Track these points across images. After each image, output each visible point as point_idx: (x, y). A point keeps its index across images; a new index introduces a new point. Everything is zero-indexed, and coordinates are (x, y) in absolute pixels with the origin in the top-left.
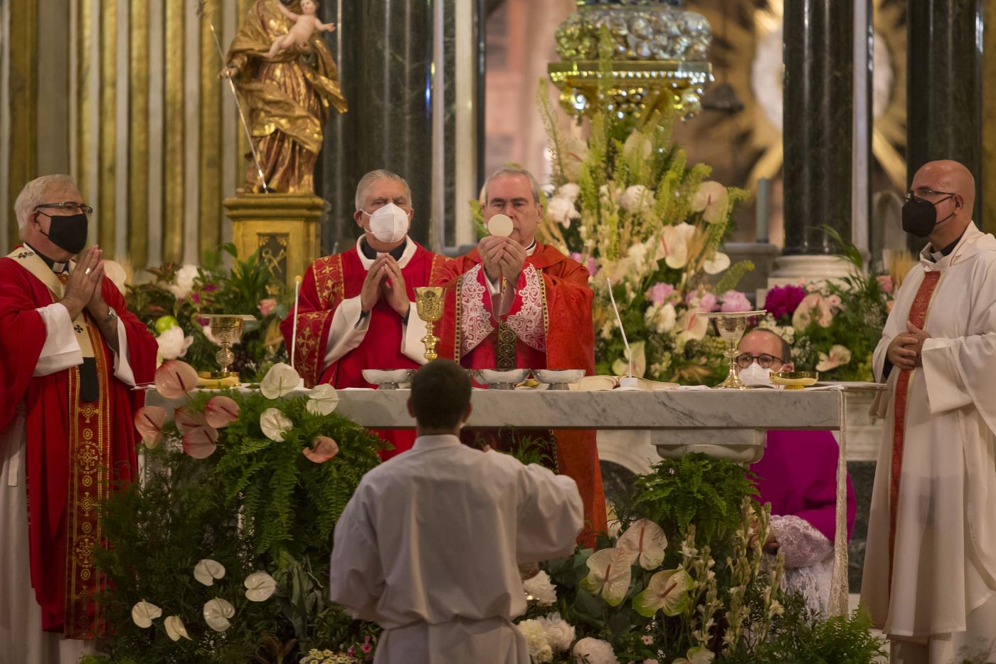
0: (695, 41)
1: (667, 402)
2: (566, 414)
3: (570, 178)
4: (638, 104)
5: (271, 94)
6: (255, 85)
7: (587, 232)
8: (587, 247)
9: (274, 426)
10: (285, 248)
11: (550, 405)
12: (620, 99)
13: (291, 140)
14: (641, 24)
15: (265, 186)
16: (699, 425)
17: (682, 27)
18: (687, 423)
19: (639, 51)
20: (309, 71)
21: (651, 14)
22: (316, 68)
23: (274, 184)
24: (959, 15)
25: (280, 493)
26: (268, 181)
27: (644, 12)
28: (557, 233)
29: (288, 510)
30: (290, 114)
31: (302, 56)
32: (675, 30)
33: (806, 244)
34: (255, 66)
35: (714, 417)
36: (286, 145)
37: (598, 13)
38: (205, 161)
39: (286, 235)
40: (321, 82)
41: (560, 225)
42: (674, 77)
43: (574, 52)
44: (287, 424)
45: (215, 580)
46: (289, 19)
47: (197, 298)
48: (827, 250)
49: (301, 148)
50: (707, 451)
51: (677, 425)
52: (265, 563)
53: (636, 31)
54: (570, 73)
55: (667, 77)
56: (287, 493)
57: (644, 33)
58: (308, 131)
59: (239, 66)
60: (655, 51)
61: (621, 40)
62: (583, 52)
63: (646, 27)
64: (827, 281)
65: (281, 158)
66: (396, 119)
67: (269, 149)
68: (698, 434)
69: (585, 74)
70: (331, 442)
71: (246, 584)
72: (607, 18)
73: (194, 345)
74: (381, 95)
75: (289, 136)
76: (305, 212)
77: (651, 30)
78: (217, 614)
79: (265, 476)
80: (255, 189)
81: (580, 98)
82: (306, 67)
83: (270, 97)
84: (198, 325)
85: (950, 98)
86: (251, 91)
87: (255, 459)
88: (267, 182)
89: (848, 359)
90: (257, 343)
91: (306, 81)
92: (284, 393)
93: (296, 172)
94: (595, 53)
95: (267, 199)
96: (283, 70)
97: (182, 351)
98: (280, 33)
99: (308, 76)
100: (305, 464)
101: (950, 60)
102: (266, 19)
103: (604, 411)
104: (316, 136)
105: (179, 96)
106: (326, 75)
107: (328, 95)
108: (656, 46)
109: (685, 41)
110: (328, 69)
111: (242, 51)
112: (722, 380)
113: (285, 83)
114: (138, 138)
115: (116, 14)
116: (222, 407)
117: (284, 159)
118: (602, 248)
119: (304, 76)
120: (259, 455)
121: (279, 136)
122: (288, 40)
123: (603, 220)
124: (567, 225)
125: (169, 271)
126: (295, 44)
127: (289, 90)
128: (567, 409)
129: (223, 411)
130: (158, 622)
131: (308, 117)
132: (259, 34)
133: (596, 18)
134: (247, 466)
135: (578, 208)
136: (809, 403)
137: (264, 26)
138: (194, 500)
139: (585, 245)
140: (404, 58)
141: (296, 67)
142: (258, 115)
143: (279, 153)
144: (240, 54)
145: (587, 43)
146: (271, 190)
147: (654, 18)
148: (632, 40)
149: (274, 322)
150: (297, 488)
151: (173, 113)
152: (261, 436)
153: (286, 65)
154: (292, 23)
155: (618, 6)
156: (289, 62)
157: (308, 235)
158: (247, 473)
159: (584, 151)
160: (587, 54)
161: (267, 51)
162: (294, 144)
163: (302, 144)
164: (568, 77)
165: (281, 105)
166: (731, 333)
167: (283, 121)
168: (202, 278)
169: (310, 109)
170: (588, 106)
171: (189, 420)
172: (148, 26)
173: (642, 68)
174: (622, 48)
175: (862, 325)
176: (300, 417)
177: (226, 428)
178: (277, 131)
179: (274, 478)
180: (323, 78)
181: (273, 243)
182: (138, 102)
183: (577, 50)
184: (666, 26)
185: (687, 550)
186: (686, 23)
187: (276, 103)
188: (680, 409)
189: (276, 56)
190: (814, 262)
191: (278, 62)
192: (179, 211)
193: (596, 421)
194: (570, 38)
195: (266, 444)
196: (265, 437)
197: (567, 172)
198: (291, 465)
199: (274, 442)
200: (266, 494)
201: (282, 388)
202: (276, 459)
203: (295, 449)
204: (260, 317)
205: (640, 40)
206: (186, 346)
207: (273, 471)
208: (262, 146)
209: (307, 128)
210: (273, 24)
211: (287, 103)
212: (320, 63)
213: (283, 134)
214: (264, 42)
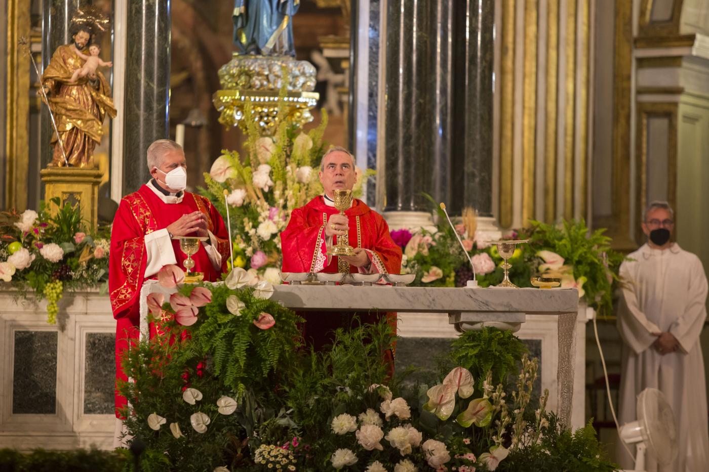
0: (308, 79)
1: (472, 295)
2: (410, 301)
3: (261, 161)
4: (274, 117)
5: (71, 105)
6: (58, 99)
7: (280, 194)
8: (279, 204)
9: (235, 307)
10: (79, 201)
11: (401, 296)
12: (264, 114)
13: (83, 134)
14: (276, 69)
15: (66, 162)
16: (492, 310)
17: (302, 71)
18: (485, 308)
19: (276, 85)
20: (94, 92)
21: (282, 62)
22: (98, 89)
23: (72, 161)
24: (485, 67)
25: (240, 348)
27: (278, 60)
28: (260, 195)
29: (245, 358)
30: (83, 117)
31: (90, 81)
32: (297, 73)
33: (400, 205)
34: (60, 87)
35: (501, 305)
36: (80, 136)
37: (251, 61)
39: (80, 193)
40: (102, 98)
41: (262, 190)
42: (298, 102)
43: (234, 84)
44: (242, 305)
45: (196, 401)
46: (81, 58)
47: (36, 231)
49: (89, 139)
50: (496, 326)
51: (479, 309)
52: (227, 391)
53: (274, 72)
54: (234, 97)
55: (293, 101)
56: (245, 348)
57: (279, 73)
58: (94, 129)
59: (50, 87)
60: (285, 85)
61: (265, 78)
62: (241, 84)
63: (280, 70)
65: (76, 145)
66: (148, 122)
67: (68, 139)
68: (490, 315)
69: (243, 98)
70: (270, 318)
71: (218, 403)
72: (256, 64)
73: (35, 260)
74: (138, 107)
75: (81, 131)
76: (92, 179)
77: (282, 72)
78: (199, 422)
79: (229, 337)
80: (59, 164)
81: (239, 113)
82: (92, 89)
83: (69, 107)
84: (37, 248)
85: (479, 118)
86: (56, 103)
87: (223, 327)
88: (68, 159)
89: (441, 275)
90: (74, 259)
91: (92, 97)
92: (239, 286)
93: (86, 154)
94: (249, 85)
95: (68, 170)
96: (77, 90)
97: (28, 264)
98: (75, 68)
99: (94, 94)
100: (254, 329)
101: (478, 94)
102: (66, 57)
103: (434, 300)
104: (99, 132)
106: (104, 94)
107: (104, 106)
108: (285, 82)
109: (301, 80)
110: (106, 91)
111: (51, 78)
112: (501, 282)
113: (79, 98)
116: (203, 294)
117: (78, 147)
119: (91, 94)
120: (225, 325)
121: (75, 131)
122: (84, 72)
123: (288, 187)
124: (266, 190)
125: (15, 215)
126: (88, 74)
128: (411, 299)
129: (201, 296)
130: (165, 427)
131: (94, 120)
132: (62, 67)
133: (250, 64)
134: (218, 331)
135: (272, 179)
137: (65, 63)
138: (182, 351)
139: (278, 202)
140: (154, 84)
141: (86, 89)
142: (60, 118)
143: (74, 142)
144: (50, 80)
145: (243, 78)
146: (70, 165)
147: (284, 65)
148: (271, 77)
149: (85, 247)
150: (250, 345)
152: (227, 312)
153: (79, 87)
154: (84, 61)
155: (260, 57)
156: (81, 85)
157: (93, 193)
158: (219, 335)
160: (244, 86)
161: (69, 78)
162: (85, 135)
163: (91, 137)
164: (234, 100)
165: (77, 112)
166: (507, 254)
167: (79, 122)
168: (39, 219)
169: (94, 115)
173: (278, 95)
174: (265, 83)
175: (448, 254)
176: (250, 300)
177: (205, 307)
178: (73, 129)
179: (235, 338)
180: (102, 96)
181: (72, 198)
183: (237, 84)
184: (291, 70)
185: (487, 386)
186: (304, 68)
187: (74, 110)
188: (480, 299)
189: (75, 81)
191: (74, 85)
193: (428, 306)
194: (232, 76)
195: (230, 317)
196: (230, 313)
197: (260, 157)
198: (246, 330)
199: (236, 316)
200: (230, 348)
201: (238, 283)
202: (236, 326)
203: (248, 320)
204: (75, 244)
205: (276, 78)
206: (31, 261)
207: (236, 333)
208: (63, 137)
209: (93, 127)
210: (71, 61)
211: (81, 111)
212: (101, 86)
213: (77, 129)
214: (65, 72)
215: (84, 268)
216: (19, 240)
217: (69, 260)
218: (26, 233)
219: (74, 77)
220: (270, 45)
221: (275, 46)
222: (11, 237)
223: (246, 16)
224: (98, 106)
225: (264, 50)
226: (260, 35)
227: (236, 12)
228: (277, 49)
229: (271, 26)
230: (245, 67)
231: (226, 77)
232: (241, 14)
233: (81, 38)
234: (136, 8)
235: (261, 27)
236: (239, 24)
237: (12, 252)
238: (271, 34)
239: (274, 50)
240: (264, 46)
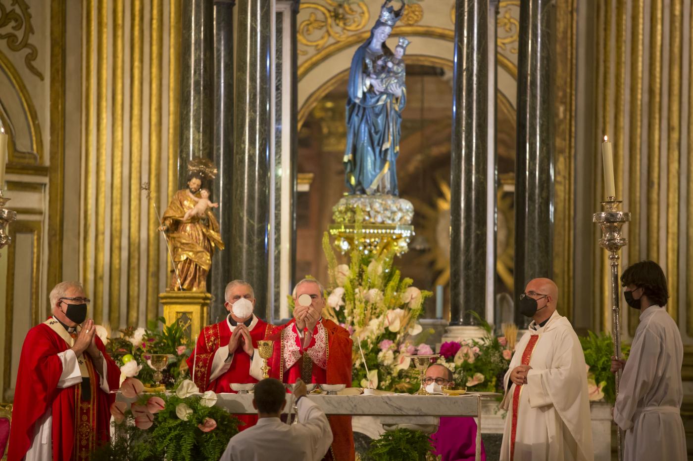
0: (405, 214)
1: (388, 402)
2: (335, 407)
3: (340, 284)
4: (375, 246)
5: (185, 239)
6: (175, 235)
7: (348, 313)
8: (348, 321)
9: (184, 414)
10: (191, 320)
11: (328, 403)
12: (366, 244)
13: (195, 264)
14: (377, 206)
15: (181, 287)
16: (404, 414)
17: (399, 207)
18: (398, 413)
19: (376, 219)
20: (204, 228)
21: (383, 200)
22: (208, 226)
23: (185, 287)
24: (541, 203)
25: (186, 448)
26: (182, 285)
27: (379, 199)
28: (333, 313)
29: (189, 457)
30: (194, 250)
31: (200, 220)
32: (395, 209)
33: (461, 320)
34: (177, 225)
35: (413, 410)
36: (192, 266)
37: (356, 199)
38: (150, 274)
39: (191, 313)
40: (211, 233)
41: (334, 309)
42: (394, 233)
43: (342, 219)
44: (191, 411)
46: (194, 201)
47: (144, 345)
48: (472, 323)
49: (200, 267)
50: (408, 427)
51: (393, 414)
53: (375, 209)
54: (340, 230)
55: (390, 233)
56: (189, 448)
57: (378, 210)
58: (203, 259)
59: (168, 225)
60: (384, 219)
61: (367, 213)
62: (347, 219)
63: (380, 207)
64: (473, 340)
65: (189, 273)
66: (250, 253)
67: (183, 268)
68: (404, 418)
69: (348, 231)
70: (213, 422)
72: (360, 202)
73: (143, 370)
74: (241, 241)
75: (193, 262)
76: (202, 301)
77: (382, 208)
79: (178, 438)
80: (176, 289)
81: (345, 243)
82: (203, 226)
83: (184, 241)
84: (144, 359)
85: (536, 246)
86: (174, 238)
87: (173, 430)
89: (483, 380)
90: (176, 369)
91: (203, 233)
92: (188, 395)
93: (197, 280)
94: (353, 220)
95: (182, 294)
96: (191, 227)
97: (136, 373)
98: (189, 208)
99: (204, 230)
100: (199, 433)
101: (536, 226)
102: (182, 200)
103: (355, 406)
104: (208, 261)
105: (137, 240)
106: (213, 230)
107: (214, 240)
108: (385, 217)
109: (399, 215)
110: (214, 227)
111: (170, 217)
112: (417, 391)
113: (192, 234)
114: (116, 261)
115: (105, 197)
116: (156, 402)
117: (191, 274)
118: (355, 321)
119: (202, 230)
120: (175, 428)
121: (189, 261)
122: (194, 212)
123: (356, 307)
124: (338, 309)
125: (130, 332)
126: (197, 214)
127: (194, 238)
128: (336, 405)
129: (156, 404)
131: (203, 252)
132: (179, 208)
133: (354, 202)
134: (169, 434)
135: (344, 300)
136: (462, 403)
137: (181, 204)
138: (140, 451)
139: (347, 319)
140: (254, 221)
141: (198, 226)
142: (177, 251)
143: (188, 270)
144: (169, 219)
145: (349, 214)
146: (184, 290)
147: (384, 202)
148: (372, 213)
149: (185, 358)
150: (194, 446)
151: (133, 249)
152: (176, 418)
153: (192, 224)
154: (196, 203)
155: (365, 196)
156: (194, 223)
157: (202, 313)
158: (168, 437)
159: (347, 271)
160: (349, 220)
161: (183, 217)
162: (196, 265)
163: (200, 266)
164: (340, 232)
165: (190, 245)
166: (422, 366)
167: (191, 254)
168: (147, 335)
169: (205, 248)
170: (349, 247)
171: (139, 409)
172: (121, 204)
173: (378, 228)
174: (367, 218)
175: (490, 362)
176: (197, 407)
177: (158, 413)
178: (187, 259)
179: (183, 440)
180: (212, 231)
181: (184, 317)
182: (116, 242)
183: (344, 219)
184: (390, 206)
186: (400, 205)
187: (187, 244)
188: (394, 405)
189: (187, 220)
190: (466, 329)
191: (188, 223)
192: (136, 300)
193: (351, 411)
194: (340, 212)
195: (179, 422)
196: (179, 418)
197: (338, 282)
198: (191, 433)
199: (183, 421)
200: (178, 448)
201: (187, 393)
202: (184, 430)
203: (194, 424)
204: (177, 356)
205: (376, 214)
206: (138, 370)
207: (182, 436)
208: (179, 266)
209: (203, 257)
210: (186, 203)
211: (193, 244)
212: (210, 223)
213: (191, 261)
214: (181, 212)
215: (183, 376)
216: (131, 353)
217: (172, 369)
218: (137, 346)
219: (186, 216)
220: (374, 187)
221: (378, 187)
222: (125, 350)
223: (353, 162)
224: (209, 241)
225: (368, 191)
226: (365, 178)
227: (346, 159)
228: (380, 189)
229: (375, 170)
230: (350, 204)
231: (337, 213)
232: (349, 161)
233: (194, 184)
234: (239, 159)
235: (365, 171)
236: (348, 169)
237: (124, 362)
238: (375, 176)
239: (378, 190)
240: (369, 187)
